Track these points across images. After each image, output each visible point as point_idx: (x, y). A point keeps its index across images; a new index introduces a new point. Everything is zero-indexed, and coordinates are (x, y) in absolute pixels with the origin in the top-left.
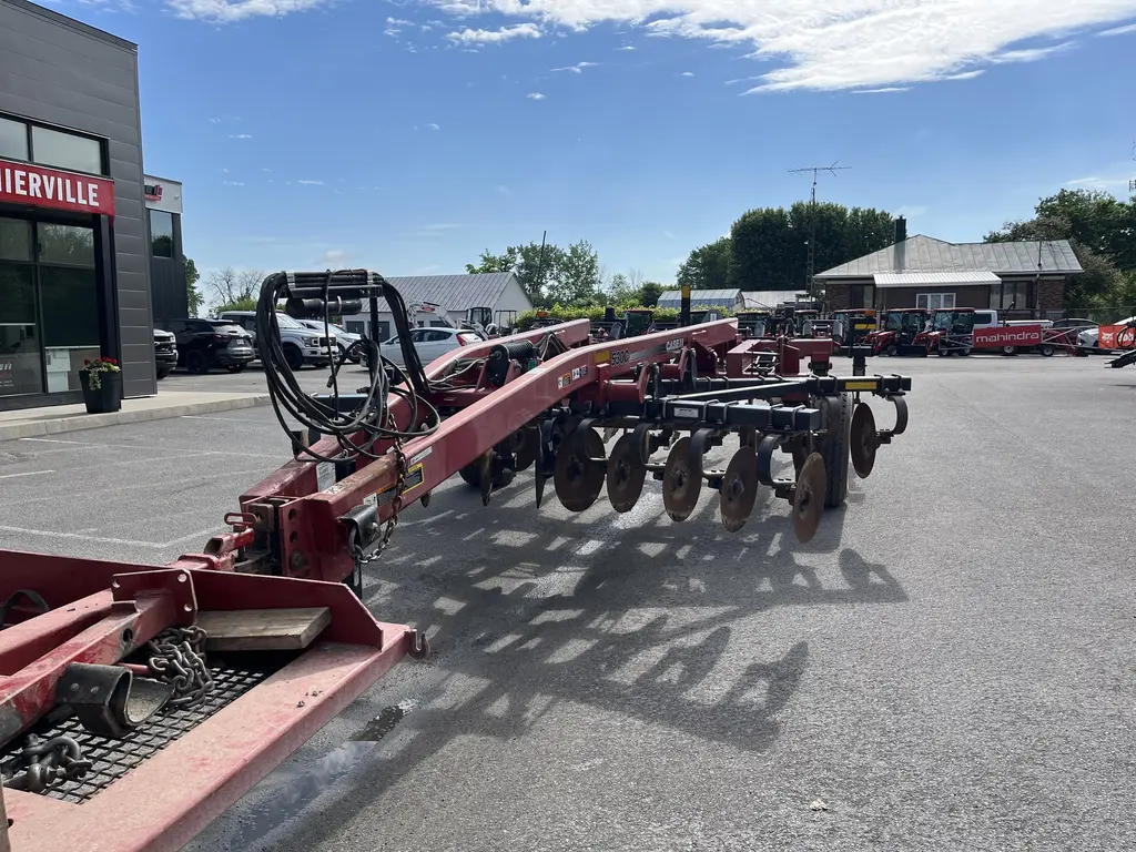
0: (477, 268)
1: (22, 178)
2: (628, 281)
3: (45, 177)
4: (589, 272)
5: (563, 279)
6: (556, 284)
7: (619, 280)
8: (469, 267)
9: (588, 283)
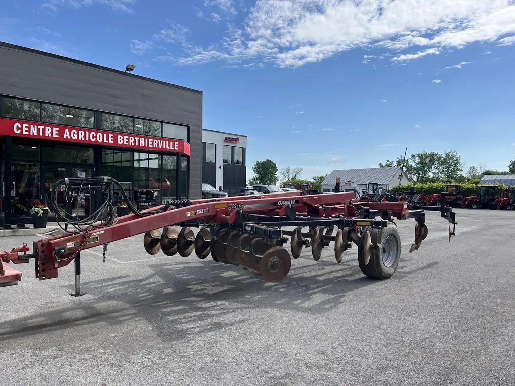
0: (384, 165)
1: (151, 141)
2: (478, 169)
3: (159, 141)
4: (455, 165)
5: (441, 169)
6: (437, 171)
7: (473, 169)
8: (380, 164)
9: (454, 171)
